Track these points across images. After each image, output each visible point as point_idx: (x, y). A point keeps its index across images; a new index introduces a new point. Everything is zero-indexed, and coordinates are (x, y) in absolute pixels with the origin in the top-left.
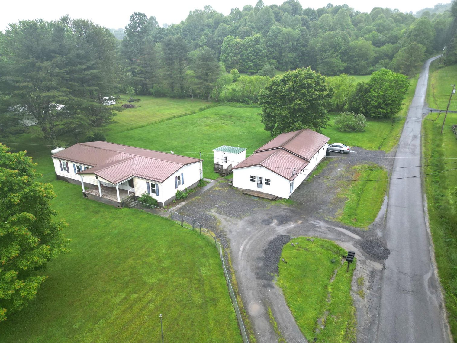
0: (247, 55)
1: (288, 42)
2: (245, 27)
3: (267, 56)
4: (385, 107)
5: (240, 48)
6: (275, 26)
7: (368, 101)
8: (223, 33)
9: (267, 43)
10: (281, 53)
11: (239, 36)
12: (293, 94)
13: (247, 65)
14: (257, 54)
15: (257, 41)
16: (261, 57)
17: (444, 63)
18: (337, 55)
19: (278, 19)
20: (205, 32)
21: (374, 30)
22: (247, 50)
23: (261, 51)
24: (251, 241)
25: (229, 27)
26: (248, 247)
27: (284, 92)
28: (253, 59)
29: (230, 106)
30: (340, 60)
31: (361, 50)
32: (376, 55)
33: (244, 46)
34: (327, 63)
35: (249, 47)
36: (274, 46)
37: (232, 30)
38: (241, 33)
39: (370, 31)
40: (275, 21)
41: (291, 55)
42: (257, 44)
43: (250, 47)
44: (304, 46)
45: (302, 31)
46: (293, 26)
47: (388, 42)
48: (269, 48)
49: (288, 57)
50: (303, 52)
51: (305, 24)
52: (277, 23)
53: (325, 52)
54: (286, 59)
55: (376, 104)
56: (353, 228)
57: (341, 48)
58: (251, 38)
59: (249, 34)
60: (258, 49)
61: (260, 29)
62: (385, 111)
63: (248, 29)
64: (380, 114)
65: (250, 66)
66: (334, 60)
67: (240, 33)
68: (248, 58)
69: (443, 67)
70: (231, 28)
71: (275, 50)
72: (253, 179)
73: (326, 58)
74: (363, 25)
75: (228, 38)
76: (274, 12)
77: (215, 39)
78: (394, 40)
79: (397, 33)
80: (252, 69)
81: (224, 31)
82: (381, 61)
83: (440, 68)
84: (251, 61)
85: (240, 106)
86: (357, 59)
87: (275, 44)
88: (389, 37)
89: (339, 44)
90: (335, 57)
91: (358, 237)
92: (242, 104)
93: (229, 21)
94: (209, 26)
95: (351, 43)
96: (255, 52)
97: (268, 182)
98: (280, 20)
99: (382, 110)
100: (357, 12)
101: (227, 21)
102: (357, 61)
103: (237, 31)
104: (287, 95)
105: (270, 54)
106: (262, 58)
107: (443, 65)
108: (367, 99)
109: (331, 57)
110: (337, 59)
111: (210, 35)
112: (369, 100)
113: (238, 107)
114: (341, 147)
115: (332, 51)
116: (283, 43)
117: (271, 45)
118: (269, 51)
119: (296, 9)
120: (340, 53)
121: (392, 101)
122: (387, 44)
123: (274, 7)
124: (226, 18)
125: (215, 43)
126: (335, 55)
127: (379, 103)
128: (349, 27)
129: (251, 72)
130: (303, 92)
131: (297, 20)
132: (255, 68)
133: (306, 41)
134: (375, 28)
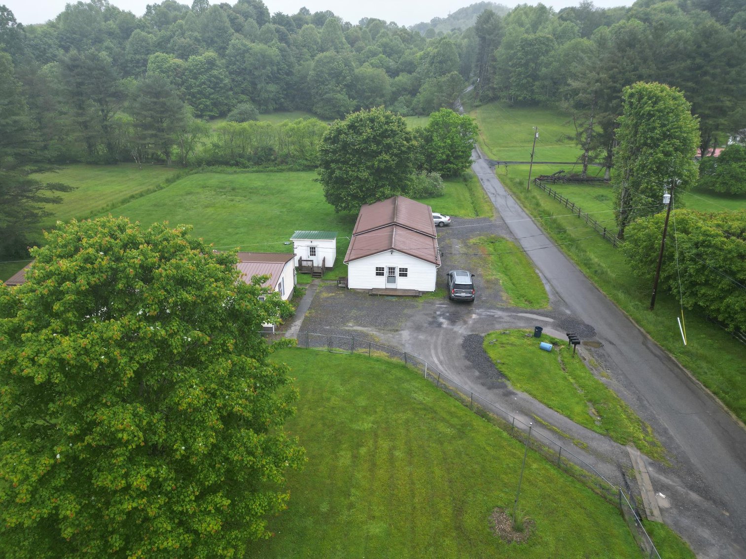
0: (198, 86)
1: (264, 67)
2: (183, 40)
3: (231, 89)
4: (454, 161)
5: (184, 74)
6: (237, 40)
7: (432, 153)
8: (142, 47)
9: (228, 67)
10: (254, 84)
11: (174, 53)
12: (374, 147)
13: (200, 103)
14: (216, 84)
15: (211, 63)
16: (223, 91)
17: (481, 100)
18: (342, 89)
19: (239, 29)
20: (106, 44)
21: (380, 53)
22: (196, 78)
23: (221, 80)
24: (439, 350)
25: (152, 38)
26: (442, 358)
27: (359, 144)
28: (210, 94)
29: (216, 172)
30: (347, 96)
31: (372, 81)
32: (394, 89)
33: (191, 71)
34: (329, 101)
35: (199, 74)
36: (241, 72)
37: (159, 44)
38: (178, 50)
39: (374, 54)
40: (233, 31)
41: (272, 87)
42: (211, 69)
43: (201, 73)
44: (287, 74)
45: (281, 50)
46: (266, 41)
47: (402, 71)
48: (234, 76)
49: (266, 91)
50: (287, 84)
51: (283, 38)
52: (236, 34)
53: (323, 83)
54: (264, 95)
55: (444, 157)
56: (535, 310)
57: (345, 77)
58: (199, 58)
59: (195, 52)
60: (215, 77)
61: (210, 43)
62: (455, 166)
63: (191, 42)
64: (450, 171)
65: (206, 106)
66: (339, 96)
67: (176, 48)
68: (200, 92)
69: (480, 106)
70: (155, 39)
71: (244, 79)
72: (380, 272)
73: (326, 93)
74: (360, 43)
75: (157, 57)
76: (228, 16)
77: (129, 57)
78: (409, 68)
79: (411, 57)
80: (211, 111)
81: (144, 44)
82: (401, 98)
83: (477, 106)
84: (207, 97)
85: (235, 172)
86: (370, 94)
87: (243, 69)
88: (402, 64)
89: (342, 72)
90: (339, 92)
91: (551, 320)
92: (234, 169)
93: (148, 28)
94: (111, 34)
95: (357, 71)
96: (210, 81)
97: (404, 273)
98: (240, 30)
99: (452, 166)
100: (347, 23)
101: (144, 27)
102: (369, 98)
103: (169, 45)
104: (364, 149)
105: (236, 86)
106: (224, 93)
107: (480, 103)
108: (430, 150)
109: (334, 91)
110: (342, 94)
111: (117, 50)
112: (434, 152)
113: (232, 174)
114: (439, 218)
115: (333, 82)
116: (256, 69)
117: (236, 71)
118: (233, 80)
119: (261, 13)
120: (345, 85)
121: (462, 152)
122: (401, 74)
123: (225, 7)
124: (140, 20)
125: (129, 65)
126: (338, 89)
127: (448, 156)
128: (345, 47)
129: (209, 115)
130: (388, 142)
131: (269, 31)
132: (215, 109)
133: (290, 65)
134: (381, 49)
